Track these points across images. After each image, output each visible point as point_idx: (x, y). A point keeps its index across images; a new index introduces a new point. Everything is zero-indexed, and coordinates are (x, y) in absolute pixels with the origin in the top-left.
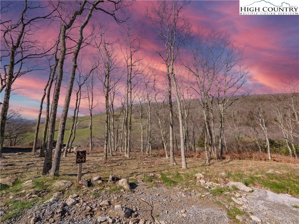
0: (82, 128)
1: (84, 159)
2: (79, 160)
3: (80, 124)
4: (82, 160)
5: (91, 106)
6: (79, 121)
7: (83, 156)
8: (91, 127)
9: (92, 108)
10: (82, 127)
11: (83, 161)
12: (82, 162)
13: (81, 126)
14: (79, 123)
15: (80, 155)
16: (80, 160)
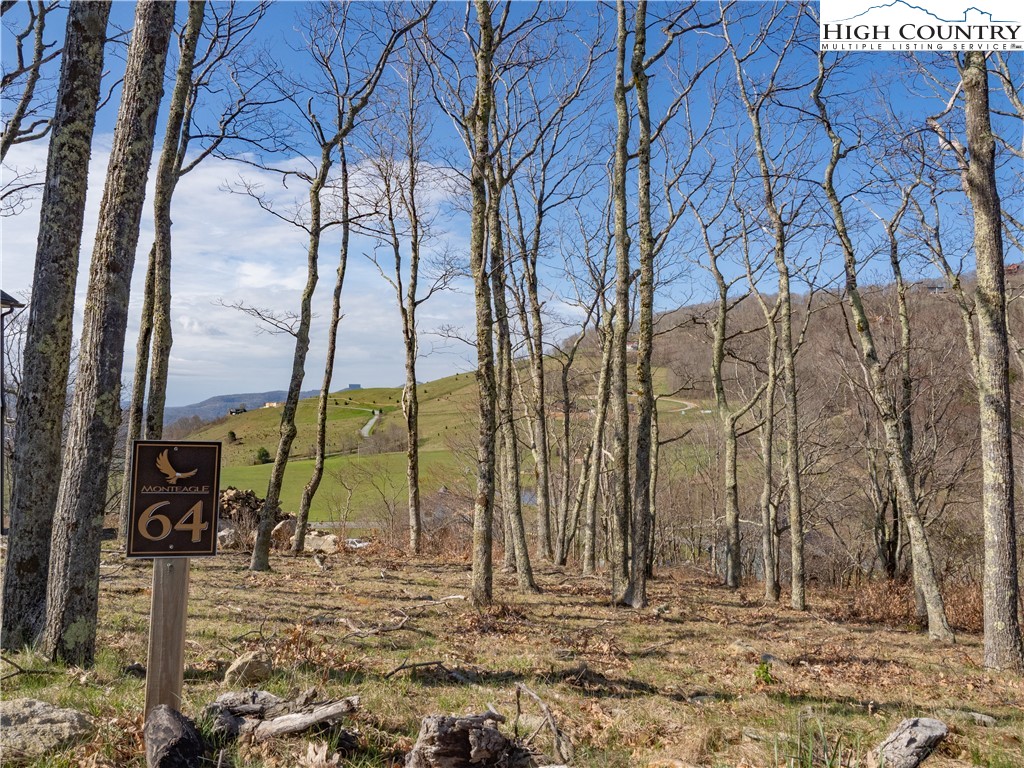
0: (392, 450)
1: (198, 517)
2: (155, 527)
3: (384, 428)
4: (180, 526)
5: (406, 290)
6: (377, 412)
7: (187, 490)
8: (410, 417)
9: (414, 304)
10: (391, 445)
11: (196, 538)
12: (183, 545)
13: (387, 440)
14: (379, 422)
15: (163, 479)
16: (164, 520)
